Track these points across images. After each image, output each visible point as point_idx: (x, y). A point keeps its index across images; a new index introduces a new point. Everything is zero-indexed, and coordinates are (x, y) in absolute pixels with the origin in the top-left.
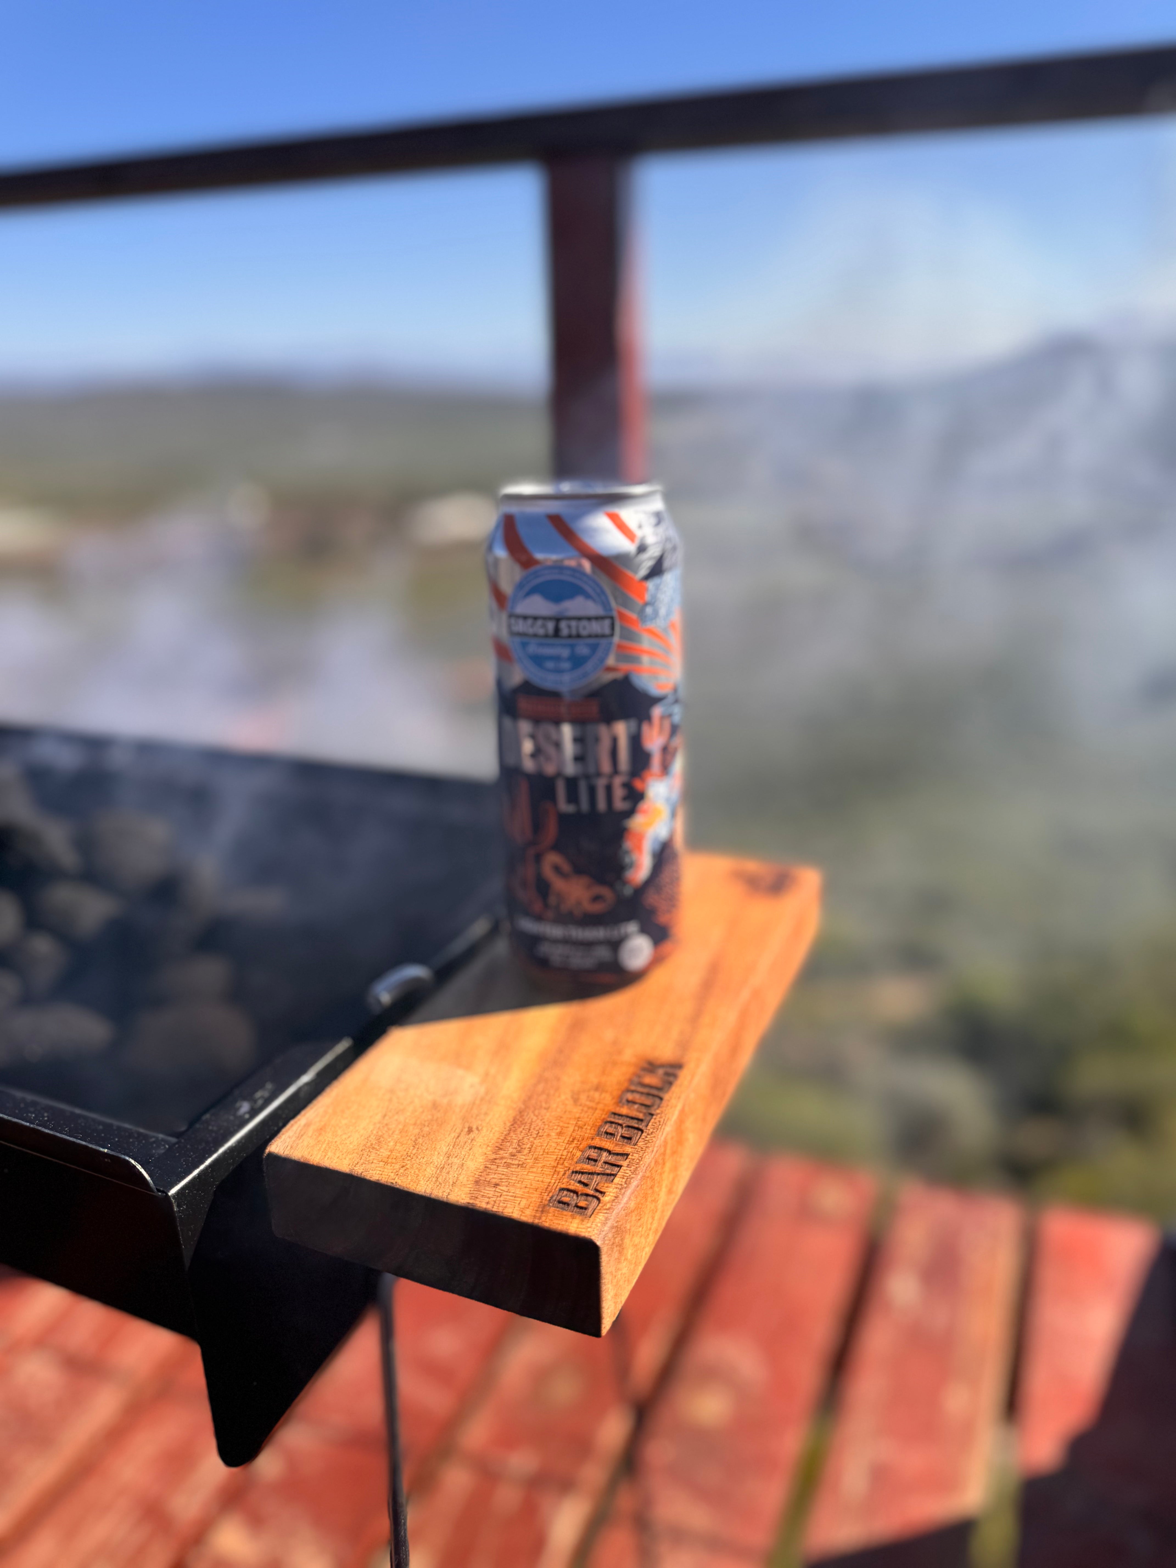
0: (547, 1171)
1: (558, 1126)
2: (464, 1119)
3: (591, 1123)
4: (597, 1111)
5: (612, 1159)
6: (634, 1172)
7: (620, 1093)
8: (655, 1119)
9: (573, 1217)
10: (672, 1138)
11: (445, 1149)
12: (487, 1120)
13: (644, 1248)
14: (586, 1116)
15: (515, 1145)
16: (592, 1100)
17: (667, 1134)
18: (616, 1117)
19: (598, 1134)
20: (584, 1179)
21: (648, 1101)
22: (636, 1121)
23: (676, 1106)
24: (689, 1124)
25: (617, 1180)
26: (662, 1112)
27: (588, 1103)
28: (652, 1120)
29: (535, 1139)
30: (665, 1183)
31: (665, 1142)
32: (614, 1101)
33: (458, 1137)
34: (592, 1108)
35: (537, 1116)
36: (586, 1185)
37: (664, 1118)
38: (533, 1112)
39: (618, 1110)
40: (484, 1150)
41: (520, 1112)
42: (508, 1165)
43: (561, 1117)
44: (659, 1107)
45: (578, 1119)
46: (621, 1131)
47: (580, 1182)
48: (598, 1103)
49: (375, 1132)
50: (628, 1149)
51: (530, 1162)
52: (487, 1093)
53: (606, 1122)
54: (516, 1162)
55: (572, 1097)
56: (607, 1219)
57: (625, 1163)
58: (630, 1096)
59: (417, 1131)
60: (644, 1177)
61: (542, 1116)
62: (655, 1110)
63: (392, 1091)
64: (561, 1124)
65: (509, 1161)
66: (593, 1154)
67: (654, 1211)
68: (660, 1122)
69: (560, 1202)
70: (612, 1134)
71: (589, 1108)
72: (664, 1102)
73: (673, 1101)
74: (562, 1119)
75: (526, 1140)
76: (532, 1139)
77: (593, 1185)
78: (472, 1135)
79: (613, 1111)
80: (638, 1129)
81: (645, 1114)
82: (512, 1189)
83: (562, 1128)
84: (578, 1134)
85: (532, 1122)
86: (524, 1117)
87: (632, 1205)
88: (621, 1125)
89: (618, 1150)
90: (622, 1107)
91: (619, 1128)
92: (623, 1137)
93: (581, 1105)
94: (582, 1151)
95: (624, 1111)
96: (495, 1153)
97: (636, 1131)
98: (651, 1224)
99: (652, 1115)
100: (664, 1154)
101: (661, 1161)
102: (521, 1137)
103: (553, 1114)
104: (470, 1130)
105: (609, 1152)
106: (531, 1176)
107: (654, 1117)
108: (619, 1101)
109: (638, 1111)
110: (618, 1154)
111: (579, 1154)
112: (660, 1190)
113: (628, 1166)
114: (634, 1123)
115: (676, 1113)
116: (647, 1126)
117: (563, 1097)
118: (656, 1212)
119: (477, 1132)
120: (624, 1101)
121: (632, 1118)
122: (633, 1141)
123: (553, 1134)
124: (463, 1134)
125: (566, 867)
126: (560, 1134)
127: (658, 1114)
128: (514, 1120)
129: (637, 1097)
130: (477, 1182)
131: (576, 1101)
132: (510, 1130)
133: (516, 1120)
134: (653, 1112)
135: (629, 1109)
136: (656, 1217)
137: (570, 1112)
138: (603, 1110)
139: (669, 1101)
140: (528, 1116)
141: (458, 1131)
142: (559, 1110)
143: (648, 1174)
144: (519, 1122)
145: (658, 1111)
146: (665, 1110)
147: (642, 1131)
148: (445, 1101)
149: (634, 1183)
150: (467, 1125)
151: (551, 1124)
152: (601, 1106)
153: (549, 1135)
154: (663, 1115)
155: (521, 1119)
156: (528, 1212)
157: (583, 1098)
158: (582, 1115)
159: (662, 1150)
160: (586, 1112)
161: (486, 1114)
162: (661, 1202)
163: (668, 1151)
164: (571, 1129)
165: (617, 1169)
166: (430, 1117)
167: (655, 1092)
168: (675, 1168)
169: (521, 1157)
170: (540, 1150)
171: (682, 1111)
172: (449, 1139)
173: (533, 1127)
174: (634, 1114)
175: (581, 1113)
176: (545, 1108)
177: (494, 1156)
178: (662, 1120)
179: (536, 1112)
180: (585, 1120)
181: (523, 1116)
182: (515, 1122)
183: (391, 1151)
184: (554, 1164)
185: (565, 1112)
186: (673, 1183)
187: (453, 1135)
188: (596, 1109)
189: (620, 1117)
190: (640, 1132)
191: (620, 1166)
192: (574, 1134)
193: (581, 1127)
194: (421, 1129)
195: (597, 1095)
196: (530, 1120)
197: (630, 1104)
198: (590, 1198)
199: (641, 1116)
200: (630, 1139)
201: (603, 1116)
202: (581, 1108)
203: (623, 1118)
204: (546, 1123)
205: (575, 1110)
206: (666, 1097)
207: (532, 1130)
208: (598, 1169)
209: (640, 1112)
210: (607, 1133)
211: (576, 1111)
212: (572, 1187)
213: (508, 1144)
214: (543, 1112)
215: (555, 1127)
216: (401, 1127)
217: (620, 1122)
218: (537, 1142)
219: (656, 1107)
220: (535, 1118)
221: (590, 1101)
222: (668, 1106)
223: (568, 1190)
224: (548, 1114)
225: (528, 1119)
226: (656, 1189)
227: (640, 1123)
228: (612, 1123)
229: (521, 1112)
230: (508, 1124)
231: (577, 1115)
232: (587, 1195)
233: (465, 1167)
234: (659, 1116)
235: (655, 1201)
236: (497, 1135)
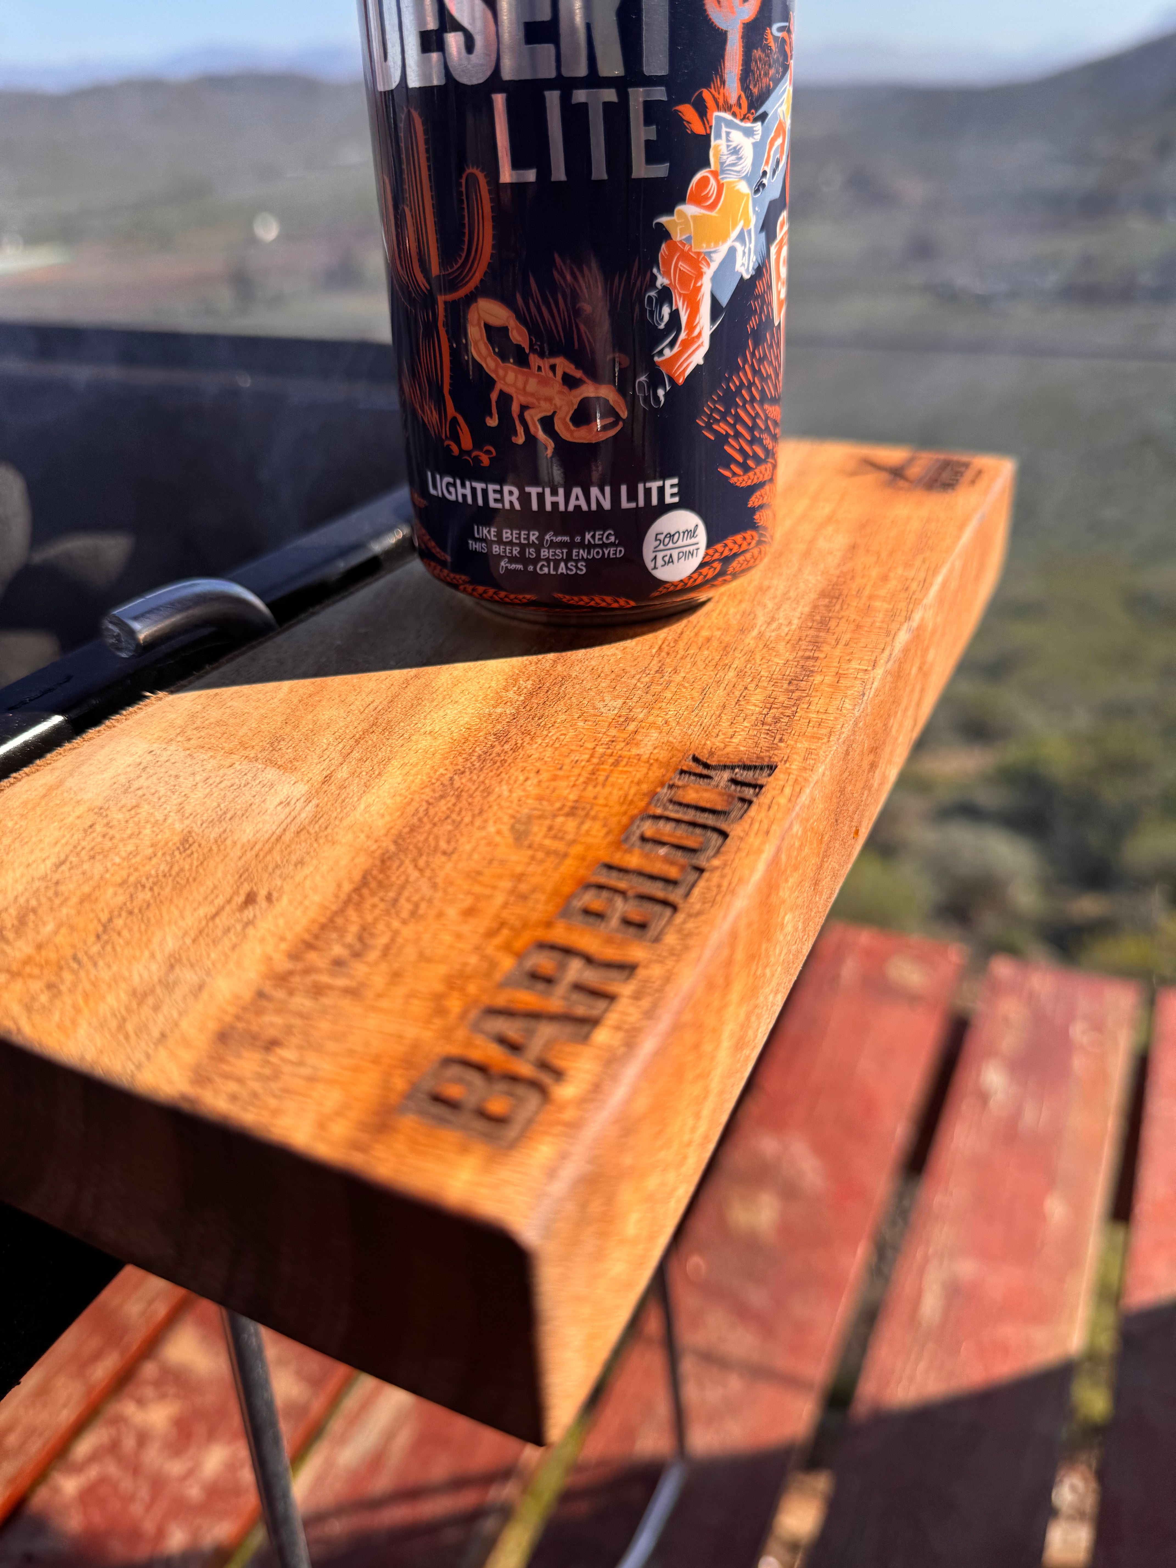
0: (418, 1007)
1: (469, 893)
2: (244, 874)
3: (549, 887)
4: (569, 861)
5: (591, 977)
6: (650, 1014)
7: (625, 820)
8: (708, 880)
9: (464, 1150)
10: (749, 925)
11: (171, 944)
12: (298, 878)
13: (674, 1189)
14: (540, 870)
15: (350, 938)
16: (557, 835)
17: (738, 918)
18: (614, 874)
19: (565, 912)
20: (511, 1029)
21: (692, 838)
22: (660, 885)
23: (759, 851)
24: (786, 892)
25: (602, 1036)
26: (725, 864)
27: (547, 842)
28: (702, 884)
29: (404, 922)
30: (729, 1029)
31: (734, 935)
32: (610, 838)
33: (216, 914)
34: (556, 853)
35: (421, 871)
36: (514, 1047)
37: (729, 877)
38: (414, 861)
39: (618, 858)
40: (269, 949)
41: (383, 862)
42: (318, 991)
43: (479, 873)
44: (718, 852)
45: (520, 877)
46: (620, 907)
47: (502, 1041)
48: (573, 842)
49: (22, 900)
50: (637, 952)
51: (379, 981)
52: (315, 819)
53: (588, 886)
54: (341, 982)
55: (512, 828)
56: (564, 1156)
57: (626, 989)
58: (648, 828)
59: (121, 899)
60: (677, 1028)
61: (433, 870)
62: (708, 860)
63: (101, 811)
64: (477, 889)
65: (324, 979)
66: (544, 962)
67: (700, 1100)
68: (719, 886)
69: (438, 1099)
70: (600, 916)
71: (548, 853)
72: (728, 840)
73: (754, 841)
74: (481, 878)
75: (381, 926)
76: (396, 924)
77: (535, 1048)
78: (249, 913)
79: (607, 860)
80: (665, 903)
81: (683, 868)
82: (312, 1059)
83: (478, 898)
84: (512, 915)
85: (407, 881)
86: (389, 873)
87: (642, 1104)
88: (623, 893)
89: (610, 953)
90: (630, 851)
91: (619, 902)
92: (626, 922)
93: (530, 847)
94: (520, 956)
95: (633, 860)
96: (294, 956)
97: (658, 908)
98: (694, 1129)
99: (701, 870)
100: (729, 962)
101: (720, 981)
102: (369, 918)
103: (461, 865)
104: (250, 899)
105: (589, 960)
106: (373, 1021)
107: (706, 875)
108: (622, 840)
109: (666, 860)
110: (609, 965)
111: (507, 963)
112: (717, 1047)
113: (637, 996)
114: (657, 890)
115: (761, 867)
116: (687, 895)
117: (491, 829)
118: (705, 1098)
119: (264, 904)
120: (635, 838)
121: (652, 877)
122: (652, 932)
123: (452, 912)
124: (228, 908)
125: (519, 336)
126: (470, 912)
127: (715, 869)
128: (364, 877)
129: (666, 829)
130: (223, 1037)
131: (520, 836)
132: (348, 901)
133: (370, 878)
134: (703, 863)
135: (647, 856)
136: (706, 1112)
137: (502, 862)
138: (583, 858)
139: (741, 839)
140: (402, 870)
141: (220, 901)
142: (476, 856)
143: (687, 1017)
144: (373, 885)
145: (716, 862)
146: (733, 860)
147: (674, 908)
148: (214, 834)
149: (648, 1046)
150: (246, 888)
151: (451, 890)
152: (577, 849)
153: (440, 915)
154: (727, 870)
155: (381, 877)
156: (340, 1129)
157: (538, 833)
158: (531, 869)
159: (725, 953)
160: (542, 861)
161: (301, 863)
162: (717, 1073)
163: (740, 956)
164: (500, 898)
165: (601, 1004)
166: (163, 867)
167: (709, 820)
168: (753, 991)
169: (360, 969)
170: (410, 953)
171: (775, 861)
172: (190, 921)
173: (406, 894)
174: (658, 868)
175: (528, 864)
176: (444, 853)
177: (288, 965)
178: (725, 883)
179: (421, 863)
180: (536, 880)
181: (389, 868)
182: (364, 882)
183: (39, 947)
184: (439, 987)
185: (491, 862)
186: (745, 1026)
187: (201, 912)
188: (565, 855)
189: (621, 875)
190: (668, 912)
191: (611, 998)
192: (505, 914)
193: (524, 897)
194: (131, 896)
195: (571, 825)
196: (403, 878)
197: (649, 846)
198: (521, 1090)
199: (673, 872)
200: (642, 926)
201: (582, 872)
202: (530, 852)
203: (627, 877)
204: (441, 885)
205: (514, 858)
206: (736, 830)
207: (402, 901)
208: (555, 1002)
209: (672, 863)
210: (587, 912)
211: (518, 859)
212: (476, 1055)
213: (334, 936)
214: (439, 859)
215: (461, 896)
216: (86, 889)
217: (622, 885)
218: (407, 932)
219: (710, 852)
220: (416, 874)
221: (555, 837)
222: (739, 849)
223: (466, 1063)
224: (449, 866)
225: (398, 877)
226: (707, 1047)
227: (671, 888)
228: (600, 887)
229: (385, 861)
230: (347, 887)
231: (519, 869)
232: (514, 1079)
233: (205, 995)
234: (717, 873)
235: (704, 1076)
236: (312, 914)
